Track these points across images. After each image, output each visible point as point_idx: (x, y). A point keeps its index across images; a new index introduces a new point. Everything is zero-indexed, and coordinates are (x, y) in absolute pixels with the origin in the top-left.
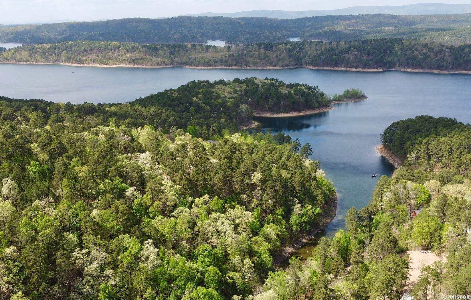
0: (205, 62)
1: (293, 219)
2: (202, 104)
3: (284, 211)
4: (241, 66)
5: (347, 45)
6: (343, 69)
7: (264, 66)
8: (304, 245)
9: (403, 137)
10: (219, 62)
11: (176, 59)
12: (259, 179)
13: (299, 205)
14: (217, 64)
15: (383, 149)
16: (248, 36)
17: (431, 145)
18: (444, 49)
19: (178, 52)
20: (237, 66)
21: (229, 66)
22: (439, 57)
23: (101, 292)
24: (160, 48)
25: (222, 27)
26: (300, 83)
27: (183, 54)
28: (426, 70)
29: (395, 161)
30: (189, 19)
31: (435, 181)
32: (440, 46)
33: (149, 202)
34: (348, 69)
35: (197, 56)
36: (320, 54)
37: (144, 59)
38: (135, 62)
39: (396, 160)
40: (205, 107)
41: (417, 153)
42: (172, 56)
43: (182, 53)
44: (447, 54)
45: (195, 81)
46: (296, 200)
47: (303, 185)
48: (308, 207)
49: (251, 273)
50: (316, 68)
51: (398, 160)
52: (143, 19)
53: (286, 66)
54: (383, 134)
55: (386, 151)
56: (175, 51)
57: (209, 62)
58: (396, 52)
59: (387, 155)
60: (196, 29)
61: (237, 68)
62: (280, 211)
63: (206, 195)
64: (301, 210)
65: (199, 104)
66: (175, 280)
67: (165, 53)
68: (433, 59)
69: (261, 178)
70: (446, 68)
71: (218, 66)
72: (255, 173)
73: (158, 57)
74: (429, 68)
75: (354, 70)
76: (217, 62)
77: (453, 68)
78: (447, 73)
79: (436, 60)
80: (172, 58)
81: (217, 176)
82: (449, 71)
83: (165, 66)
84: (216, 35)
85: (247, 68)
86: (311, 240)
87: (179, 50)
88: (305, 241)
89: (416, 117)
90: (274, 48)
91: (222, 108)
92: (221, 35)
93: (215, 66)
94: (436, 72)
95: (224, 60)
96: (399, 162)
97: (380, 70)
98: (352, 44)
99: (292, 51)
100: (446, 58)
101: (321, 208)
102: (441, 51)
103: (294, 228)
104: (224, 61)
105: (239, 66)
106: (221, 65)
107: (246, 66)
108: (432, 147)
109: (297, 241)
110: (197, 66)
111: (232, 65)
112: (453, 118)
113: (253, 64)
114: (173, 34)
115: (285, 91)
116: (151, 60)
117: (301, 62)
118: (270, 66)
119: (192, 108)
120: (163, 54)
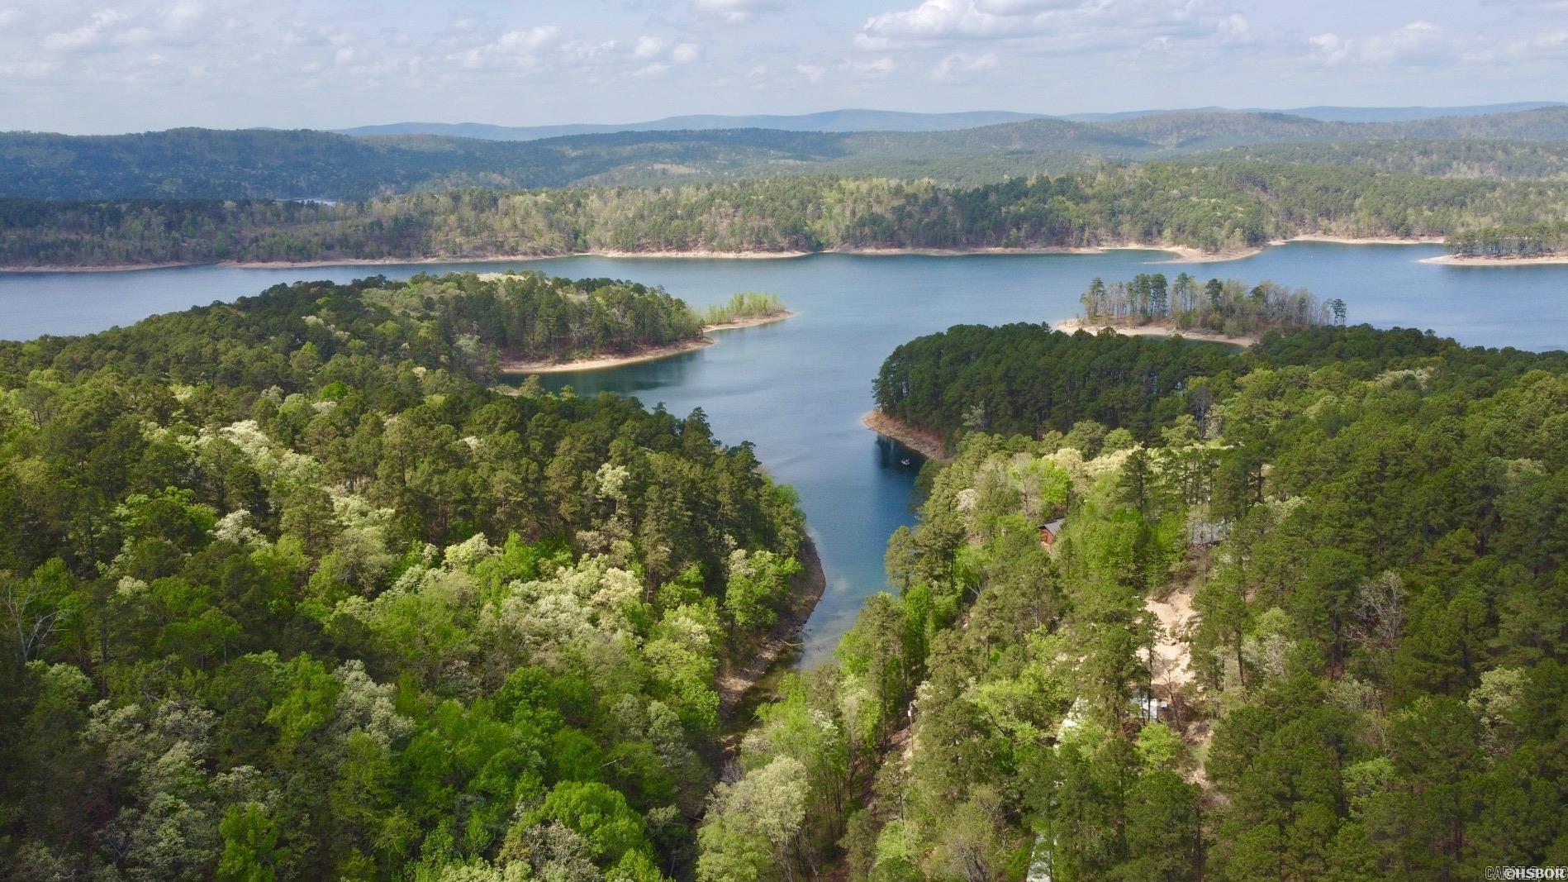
0: (289, 247)
1: (735, 593)
2: (339, 333)
3: (702, 572)
4: (408, 255)
5: (704, 193)
6: (703, 254)
7: (480, 253)
8: (771, 668)
9: (937, 377)
10: (338, 248)
11: (190, 243)
12: (620, 482)
13: (742, 552)
14: (331, 253)
15: (884, 419)
16: (404, 184)
17: (1018, 381)
18: (941, 196)
19: (194, 222)
20: (396, 256)
21: (373, 258)
22: (934, 214)
23: (230, 844)
24: (130, 210)
25: (318, 160)
26: (614, 279)
27: (212, 226)
28: (908, 251)
29: (923, 442)
30: (205, 134)
31: (1068, 449)
32: (930, 191)
33: (303, 561)
34: (716, 255)
35: (258, 232)
36: (634, 217)
37: (76, 245)
38: (42, 253)
39: (924, 439)
40: (348, 341)
41: (986, 405)
42: (176, 234)
43: (209, 225)
44: (950, 208)
45: (284, 285)
46: (730, 540)
47: (737, 495)
48: (764, 556)
49: (677, 740)
50: (629, 255)
51: (930, 439)
52: (40, 135)
53: (545, 253)
54: (878, 377)
55: (891, 422)
56: (182, 219)
57: (304, 248)
58: (830, 209)
59: (893, 430)
60: (232, 167)
61: (395, 262)
62: (692, 572)
63: (476, 537)
64: (749, 566)
65: (329, 333)
66: (473, 775)
67: (148, 226)
68: (920, 220)
69: (625, 480)
70: (955, 243)
71: (333, 259)
72: (606, 466)
73: (123, 237)
74: (917, 245)
75: (732, 255)
76: (330, 247)
77: (969, 243)
78: (958, 253)
79: (927, 225)
80: (175, 239)
81: (500, 475)
82: (960, 250)
83: (155, 266)
84: (303, 184)
85: (429, 261)
86: (784, 651)
87: (194, 218)
88: (769, 655)
89: (951, 329)
90: (500, 202)
91: (405, 345)
92: (317, 184)
93: (325, 258)
94: (933, 252)
95: (352, 241)
96: (935, 443)
97: (798, 254)
98: (715, 187)
99: (554, 211)
100: (950, 218)
101: (797, 558)
102: (935, 201)
103: (740, 618)
104: (351, 244)
105: (401, 257)
106: (346, 256)
107: (425, 255)
108: (1023, 382)
109: (751, 657)
110: (264, 261)
111: (381, 255)
112: (1039, 323)
113: (445, 248)
114: (159, 182)
115: (577, 298)
116: (101, 246)
117: (585, 241)
118: (497, 253)
119: (308, 344)
120: (141, 228)
